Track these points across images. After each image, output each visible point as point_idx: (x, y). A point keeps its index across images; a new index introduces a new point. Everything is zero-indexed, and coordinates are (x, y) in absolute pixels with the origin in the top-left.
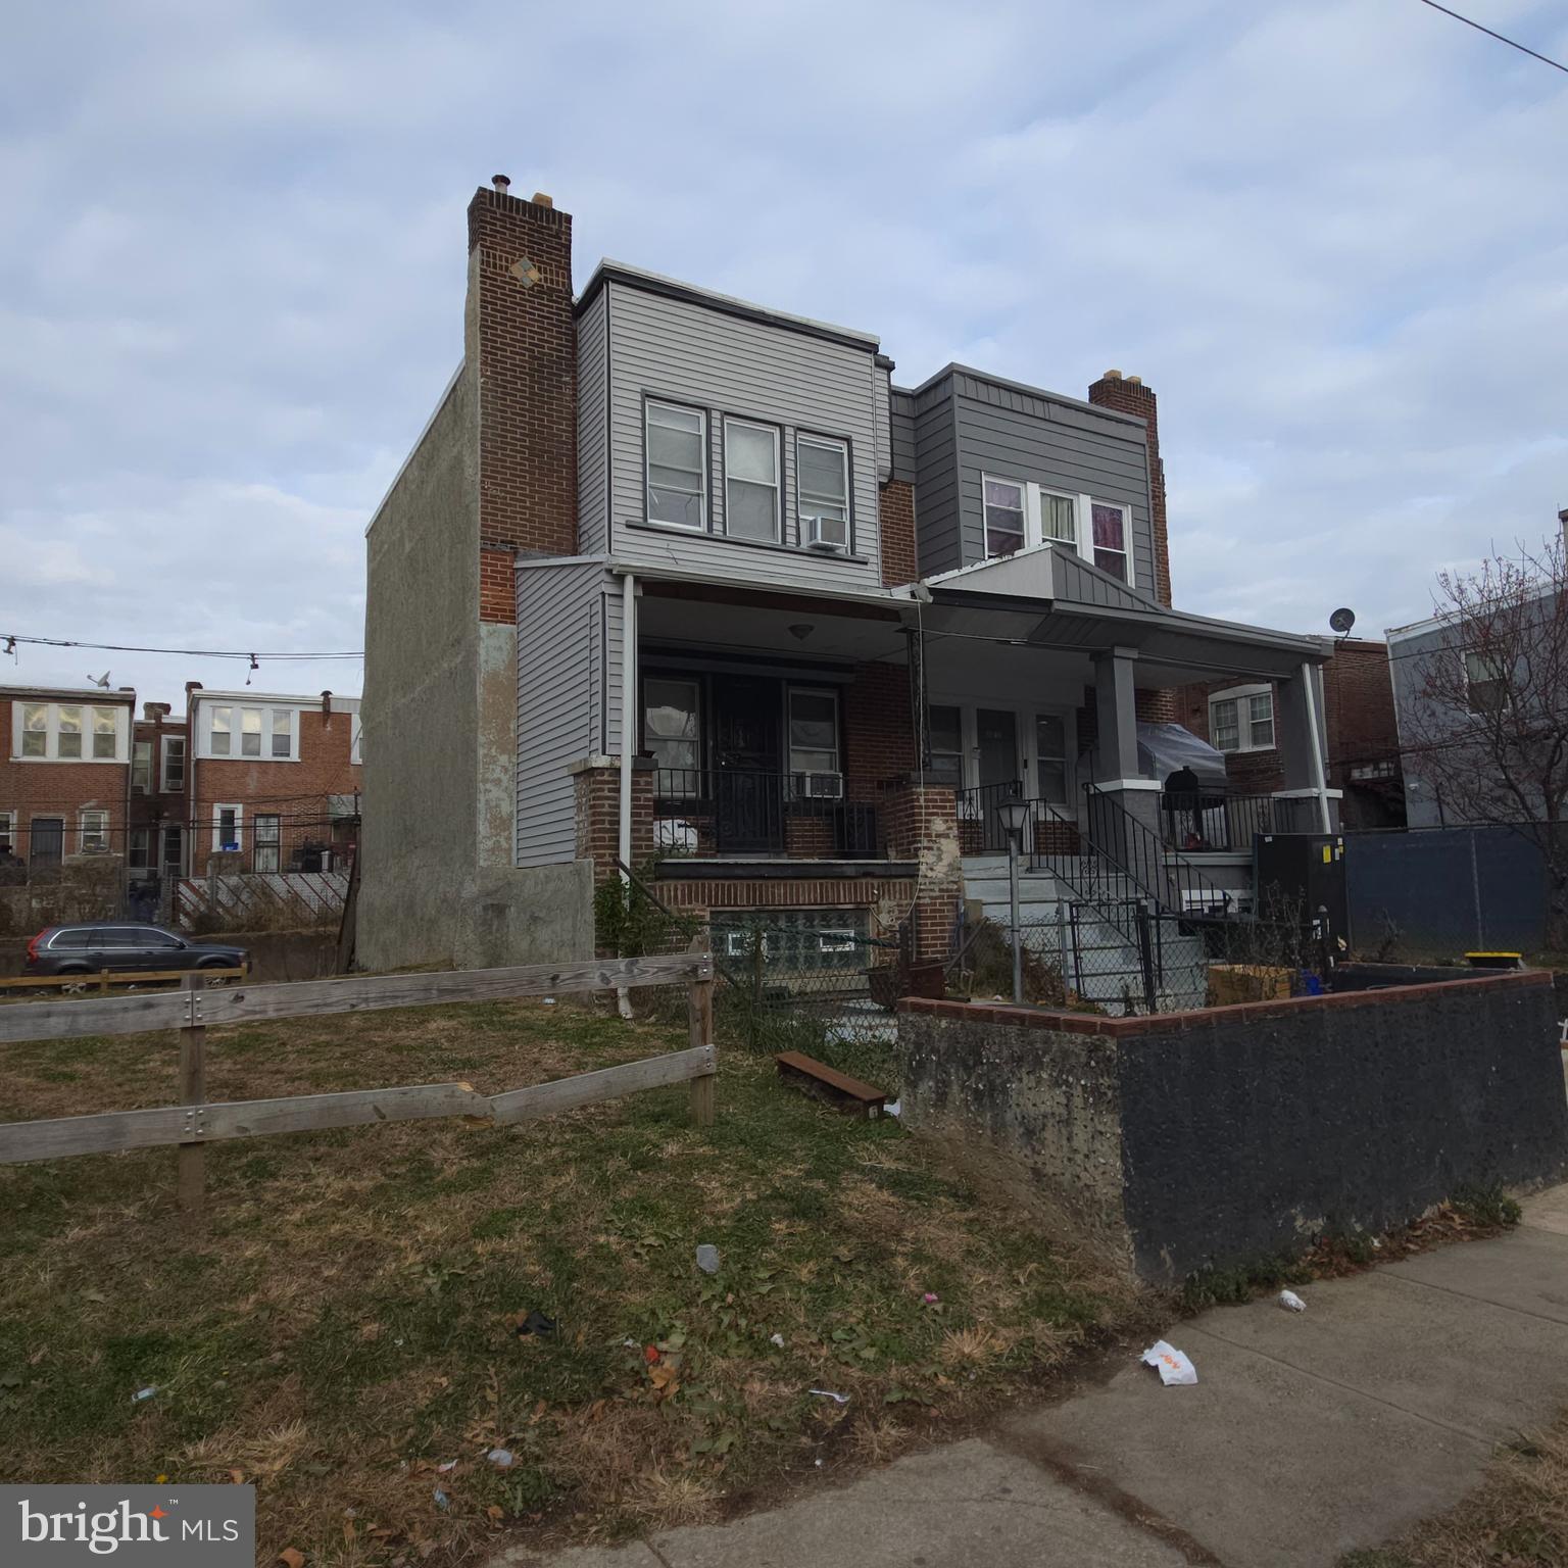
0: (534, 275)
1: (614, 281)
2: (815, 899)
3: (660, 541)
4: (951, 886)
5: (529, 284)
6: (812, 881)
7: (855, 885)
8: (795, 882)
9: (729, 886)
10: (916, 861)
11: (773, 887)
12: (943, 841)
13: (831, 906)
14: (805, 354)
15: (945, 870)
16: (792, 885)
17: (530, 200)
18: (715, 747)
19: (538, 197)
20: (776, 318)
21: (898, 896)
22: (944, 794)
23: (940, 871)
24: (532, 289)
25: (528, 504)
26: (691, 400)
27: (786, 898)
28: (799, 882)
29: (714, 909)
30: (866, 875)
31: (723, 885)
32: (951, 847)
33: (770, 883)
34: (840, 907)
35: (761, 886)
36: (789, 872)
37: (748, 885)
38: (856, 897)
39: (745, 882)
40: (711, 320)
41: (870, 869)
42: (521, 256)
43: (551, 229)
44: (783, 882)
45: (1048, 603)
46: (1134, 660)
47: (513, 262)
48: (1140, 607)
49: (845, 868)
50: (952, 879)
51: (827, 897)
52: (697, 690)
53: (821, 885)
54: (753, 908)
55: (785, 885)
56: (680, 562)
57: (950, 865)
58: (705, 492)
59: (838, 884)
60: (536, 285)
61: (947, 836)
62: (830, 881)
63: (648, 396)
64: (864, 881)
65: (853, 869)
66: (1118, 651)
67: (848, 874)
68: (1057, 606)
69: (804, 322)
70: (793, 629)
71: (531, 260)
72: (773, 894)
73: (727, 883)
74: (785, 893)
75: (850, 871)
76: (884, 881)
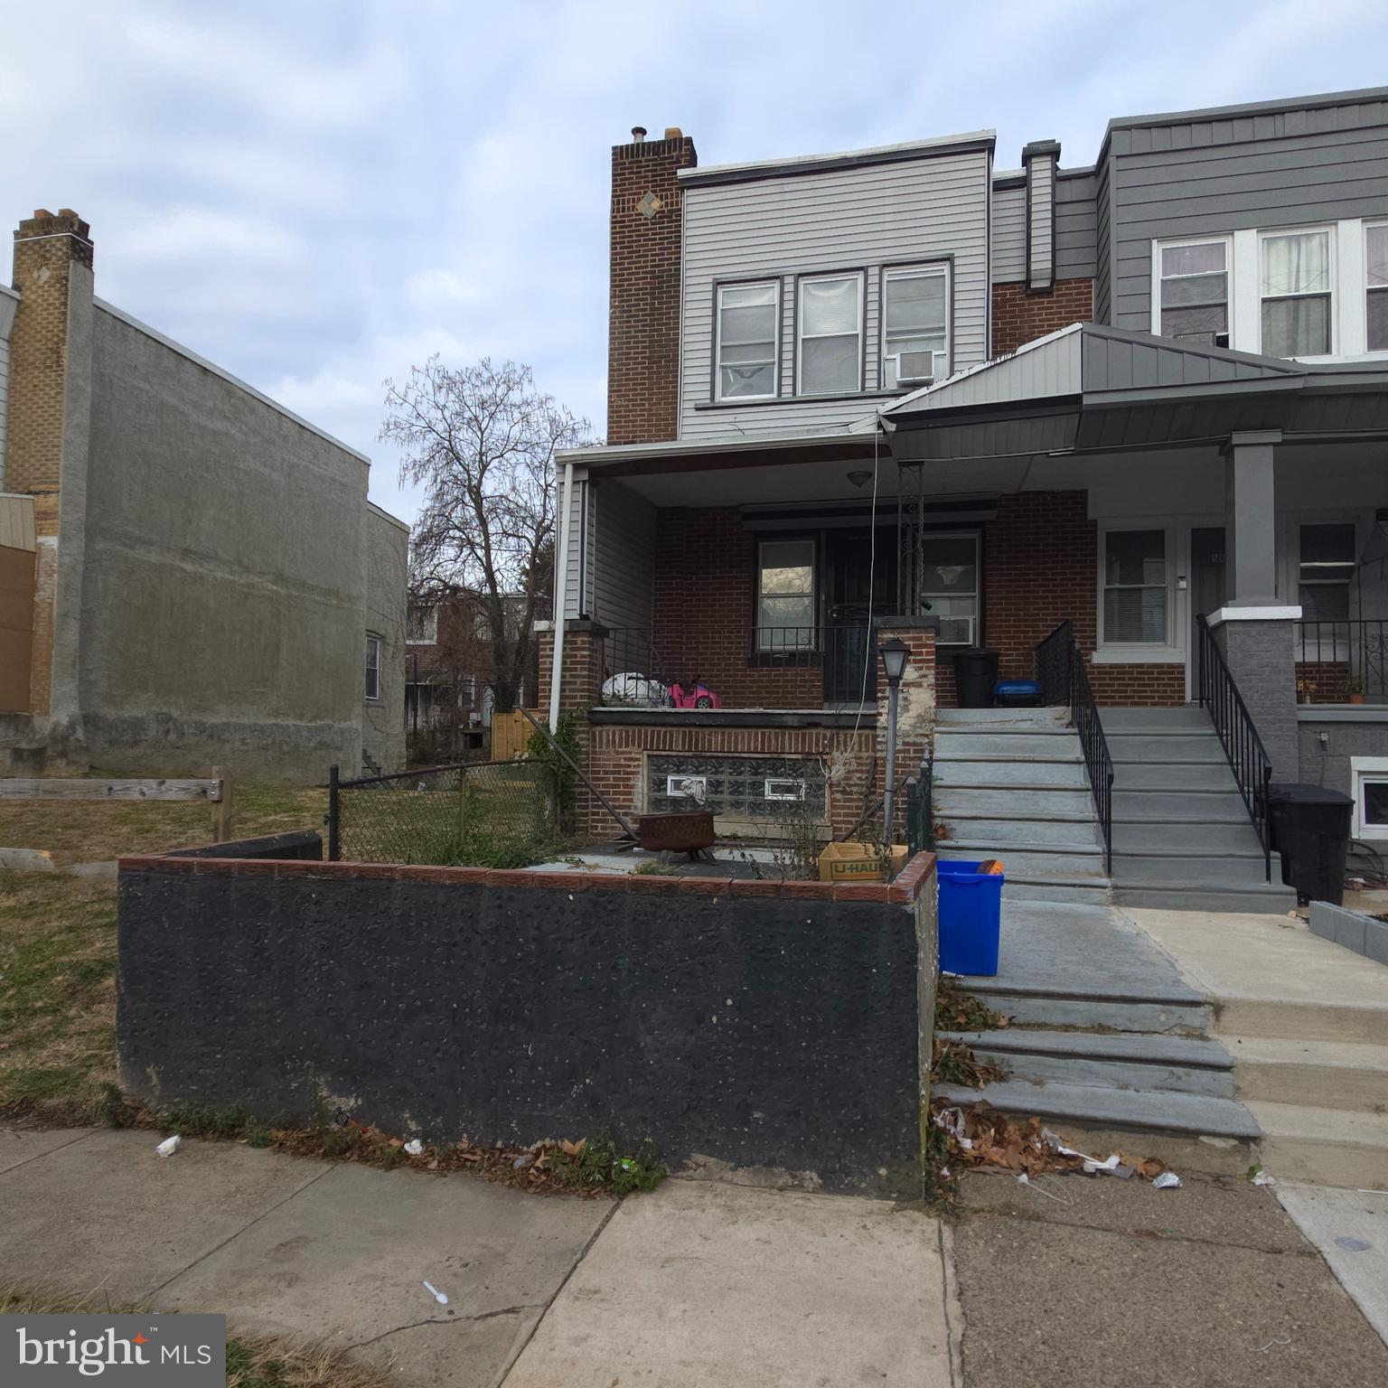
0: (656, 204)
1: (689, 188)
2: (756, 747)
3: (727, 416)
4: (919, 740)
5: (650, 214)
6: (753, 731)
7: (804, 735)
8: (734, 731)
9: (665, 733)
10: (874, 712)
11: (710, 735)
12: (912, 690)
13: (775, 756)
14: (895, 183)
15: (912, 721)
16: (730, 734)
17: (663, 138)
18: (826, 601)
19: (668, 132)
20: (859, 158)
21: (856, 748)
22: (921, 638)
23: (905, 722)
24: (654, 217)
25: (647, 407)
26: (762, 274)
27: (723, 746)
28: (739, 730)
29: (650, 753)
30: (816, 725)
31: (659, 732)
32: (921, 699)
33: (707, 731)
34: (783, 756)
35: (697, 733)
36: (722, 721)
37: (684, 732)
38: (803, 747)
39: (682, 729)
40: (787, 188)
41: (816, 720)
42: (645, 193)
43: (672, 157)
44: (720, 730)
45: (1077, 399)
46: (1275, 444)
47: (639, 200)
48: (1256, 373)
49: (784, 719)
50: (922, 731)
51: (769, 746)
52: (813, 546)
53: (763, 734)
54: (690, 754)
55: (723, 734)
56: (746, 432)
57: (919, 716)
58: (776, 359)
59: (784, 735)
60: (658, 212)
61: (919, 685)
62: (773, 731)
63: (719, 283)
64: (814, 731)
65: (796, 718)
66: (1237, 438)
67: (790, 724)
68: (1087, 400)
69: (895, 149)
70: (850, 476)
71: (654, 192)
72: (710, 741)
73: (663, 730)
74: (723, 741)
75: (790, 721)
76: (835, 731)
